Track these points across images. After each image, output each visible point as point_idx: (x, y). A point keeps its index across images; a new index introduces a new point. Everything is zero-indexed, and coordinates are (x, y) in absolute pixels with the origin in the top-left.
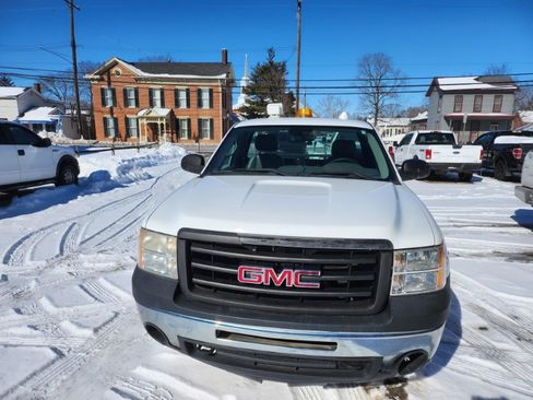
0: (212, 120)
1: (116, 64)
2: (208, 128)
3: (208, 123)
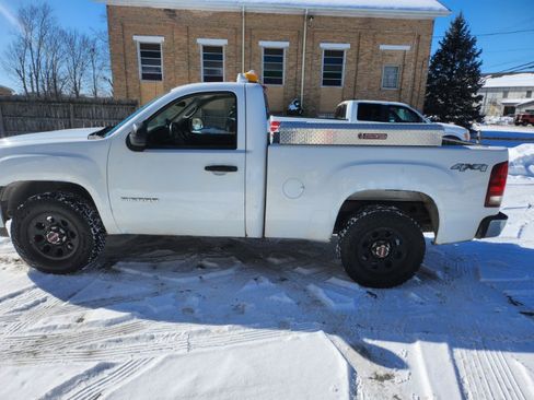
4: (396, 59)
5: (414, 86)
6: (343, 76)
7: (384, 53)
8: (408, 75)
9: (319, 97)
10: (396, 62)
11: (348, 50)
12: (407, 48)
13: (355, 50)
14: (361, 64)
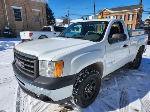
0: (132, 24)
1: (105, 10)
2: (130, 27)
3: (131, 25)
4: (37, 13)
5: (44, 22)
6: (22, 18)
7: (33, 11)
8: (42, 18)
9: (15, 24)
10: (37, 14)
11: (22, 10)
12: (40, 10)
13: (24, 10)
14: (27, 14)
